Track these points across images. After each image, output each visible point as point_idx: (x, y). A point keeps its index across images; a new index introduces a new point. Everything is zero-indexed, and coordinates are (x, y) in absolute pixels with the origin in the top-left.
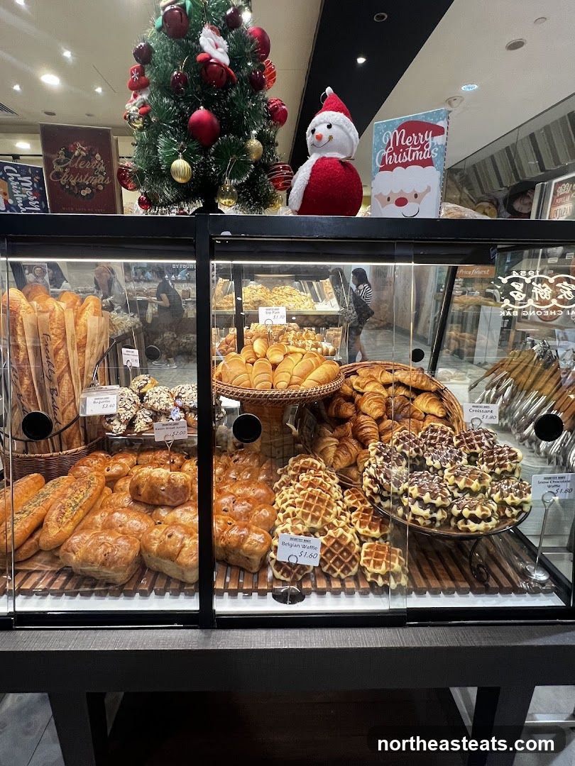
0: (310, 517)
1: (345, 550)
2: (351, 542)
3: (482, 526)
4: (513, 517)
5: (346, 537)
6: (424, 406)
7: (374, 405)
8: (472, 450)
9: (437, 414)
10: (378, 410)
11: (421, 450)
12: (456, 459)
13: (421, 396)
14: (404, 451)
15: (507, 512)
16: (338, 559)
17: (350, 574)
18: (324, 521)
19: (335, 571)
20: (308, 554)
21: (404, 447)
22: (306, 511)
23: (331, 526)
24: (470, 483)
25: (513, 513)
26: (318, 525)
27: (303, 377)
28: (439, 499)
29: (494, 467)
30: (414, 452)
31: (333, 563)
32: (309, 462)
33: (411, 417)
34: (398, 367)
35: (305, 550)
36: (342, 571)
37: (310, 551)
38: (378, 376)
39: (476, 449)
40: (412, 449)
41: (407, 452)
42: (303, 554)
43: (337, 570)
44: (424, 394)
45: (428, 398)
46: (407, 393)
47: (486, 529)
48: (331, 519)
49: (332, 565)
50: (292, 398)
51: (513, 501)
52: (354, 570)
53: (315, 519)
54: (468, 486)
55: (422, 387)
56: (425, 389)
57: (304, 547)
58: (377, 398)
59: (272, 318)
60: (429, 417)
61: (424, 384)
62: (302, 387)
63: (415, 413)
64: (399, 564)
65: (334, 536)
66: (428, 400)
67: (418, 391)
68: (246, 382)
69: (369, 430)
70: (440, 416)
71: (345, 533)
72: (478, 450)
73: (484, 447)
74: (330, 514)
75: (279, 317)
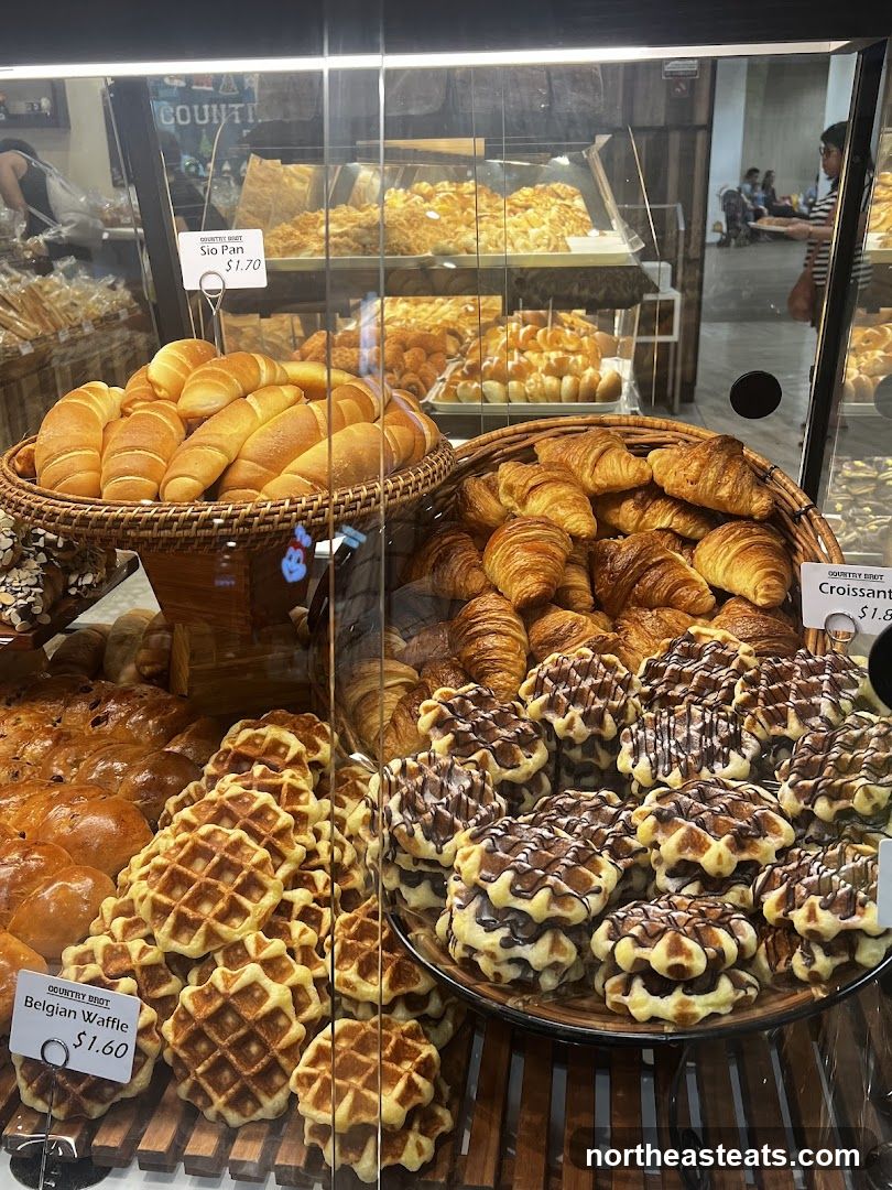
0: (171, 919)
1: (251, 1036)
2: (277, 1012)
3: (668, 1006)
4: (815, 978)
5: (265, 995)
6: (720, 569)
7: (522, 559)
8: (777, 730)
9: (751, 597)
10: (530, 579)
11: (608, 718)
12: (709, 757)
13: (717, 535)
14: (550, 716)
15: (798, 962)
16: (222, 1063)
17: (260, 1114)
18: (211, 935)
19: (210, 1102)
20: (99, 1044)
21: (552, 705)
22: (165, 900)
23: (236, 954)
24: (700, 847)
25: (815, 967)
26: (191, 946)
27: (275, 462)
28: (543, 895)
29: (811, 796)
30: (579, 723)
31: (203, 1074)
32: (264, 737)
33: (669, 602)
34: (669, 436)
35: (92, 1029)
36: (232, 1104)
37: (105, 1034)
38: (582, 466)
39: (785, 727)
40: (576, 711)
41: (558, 723)
42: (87, 1040)
43: (214, 1096)
44: (726, 527)
45: (736, 540)
46: (679, 522)
47: (683, 1018)
48: (244, 931)
49: (202, 1081)
50: (202, 532)
51: (812, 925)
52: (272, 1104)
53: (184, 925)
54: (689, 855)
55: (719, 501)
56: (731, 508)
57: (89, 1018)
58: (536, 539)
59: (222, 269)
60: (731, 604)
61: (724, 492)
62: (263, 496)
63: (682, 592)
64: (402, 1100)
65: (221, 988)
66: (735, 548)
67: (711, 516)
68: (83, 477)
69: (490, 641)
70: (760, 601)
71: (266, 982)
72: (793, 728)
73: (815, 721)
74: (243, 913)
75: (244, 264)
